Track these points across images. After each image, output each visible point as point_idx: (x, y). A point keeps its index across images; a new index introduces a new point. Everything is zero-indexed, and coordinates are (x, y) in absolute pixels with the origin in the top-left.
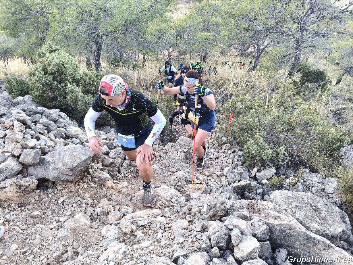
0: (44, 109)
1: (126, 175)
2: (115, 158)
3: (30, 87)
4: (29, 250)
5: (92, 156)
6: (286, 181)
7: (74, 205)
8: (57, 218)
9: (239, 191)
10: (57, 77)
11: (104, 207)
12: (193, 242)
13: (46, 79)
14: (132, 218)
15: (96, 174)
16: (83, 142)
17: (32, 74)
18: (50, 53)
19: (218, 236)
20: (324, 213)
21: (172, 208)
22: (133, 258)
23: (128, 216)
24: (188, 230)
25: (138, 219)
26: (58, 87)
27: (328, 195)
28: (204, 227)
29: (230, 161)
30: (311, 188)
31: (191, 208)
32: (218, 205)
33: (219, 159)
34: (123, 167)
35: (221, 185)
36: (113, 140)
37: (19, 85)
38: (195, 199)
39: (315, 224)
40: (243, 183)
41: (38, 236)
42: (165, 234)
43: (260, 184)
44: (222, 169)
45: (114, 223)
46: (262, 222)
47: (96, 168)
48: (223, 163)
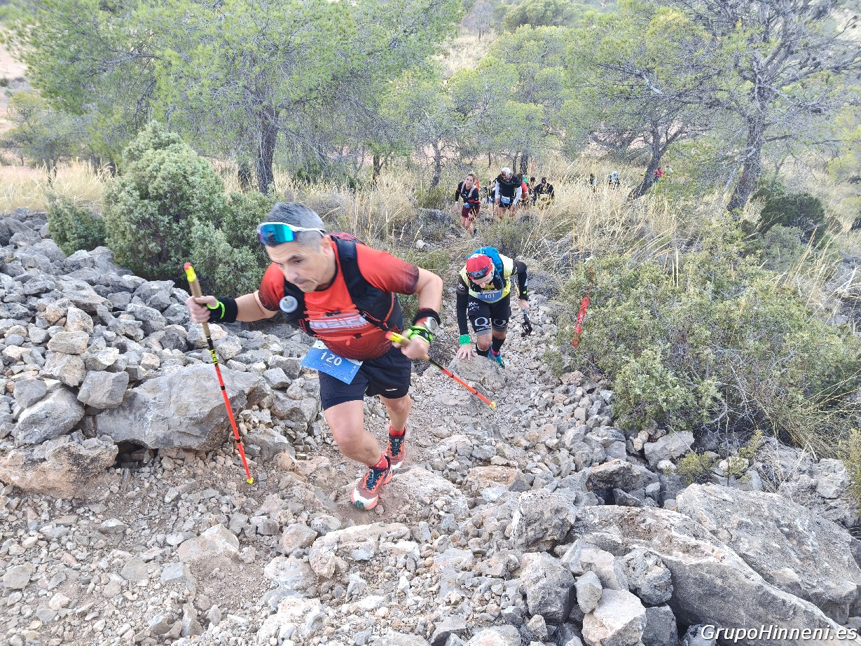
0: (138, 280)
1: (328, 440)
2: (301, 399)
3: (108, 229)
4: (92, 608)
5: (246, 392)
6: (720, 466)
7: (201, 508)
8: (160, 537)
9: (602, 485)
10: (171, 206)
11: (272, 514)
12: (484, 602)
13: (144, 208)
14: (339, 542)
15: (255, 435)
16: (228, 360)
17: (112, 199)
18: (156, 149)
19: (543, 588)
20: (812, 543)
21: (437, 522)
22: (337, 633)
23: (330, 537)
24: (471, 574)
25: (350, 544)
26: (171, 228)
27: (824, 503)
28: (512, 566)
29: (580, 412)
30: (783, 484)
31: (482, 524)
32: (547, 515)
33: (554, 408)
34: (319, 422)
35: (557, 472)
36: (299, 356)
37: (82, 223)
38: (493, 502)
39: (787, 569)
40: (611, 466)
41: (114, 577)
42: (416, 580)
43: (653, 472)
44: (561, 432)
45: (295, 552)
46: (654, 558)
47: (257, 421)
48: (563, 418)
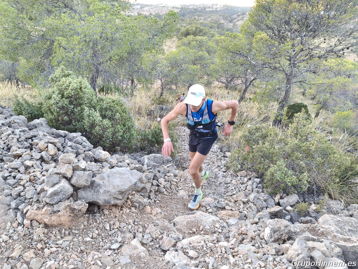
0: (67, 132)
6: (311, 208)
10: (74, 101)
11: (151, 233)
14: (190, 244)
15: (136, 198)
16: (114, 167)
23: (185, 242)
25: (196, 244)
26: (73, 111)
29: (249, 188)
32: (282, 228)
44: (245, 196)
46: (333, 244)
48: (242, 190)
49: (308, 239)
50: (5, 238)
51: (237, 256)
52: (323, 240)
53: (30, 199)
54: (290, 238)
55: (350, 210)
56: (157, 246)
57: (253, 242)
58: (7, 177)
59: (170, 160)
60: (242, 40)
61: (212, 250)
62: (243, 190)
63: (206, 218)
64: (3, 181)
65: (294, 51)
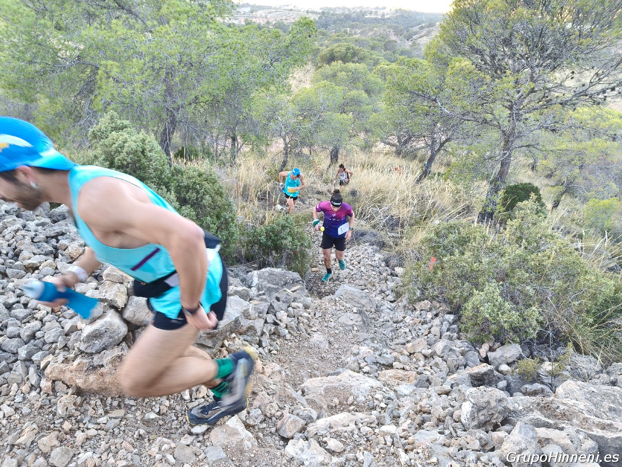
14: (331, 427)
29: (436, 330)
32: (493, 404)
44: (430, 344)
46: (582, 434)
48: (422, 334)
49: (538, 424)
50: (7, 410)
51: (412, 450)
52: (564, 425)
53: (53, 343)
54: (505, 422)
55: (613, 373)
56: (273, 430)
57: (441, 427)
58: (13, 304)
59: (298, 279)
60: (428, 72)
61: (368, 440)
62: (424, 335)
63: (359, 382)
64: (5, 311)
65: (518, 92)
